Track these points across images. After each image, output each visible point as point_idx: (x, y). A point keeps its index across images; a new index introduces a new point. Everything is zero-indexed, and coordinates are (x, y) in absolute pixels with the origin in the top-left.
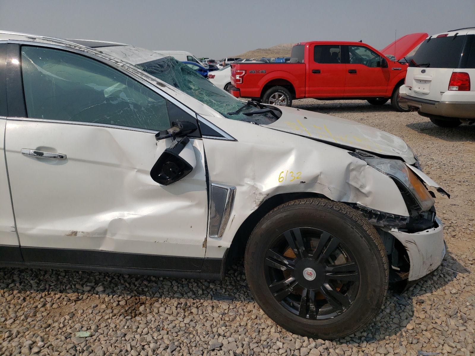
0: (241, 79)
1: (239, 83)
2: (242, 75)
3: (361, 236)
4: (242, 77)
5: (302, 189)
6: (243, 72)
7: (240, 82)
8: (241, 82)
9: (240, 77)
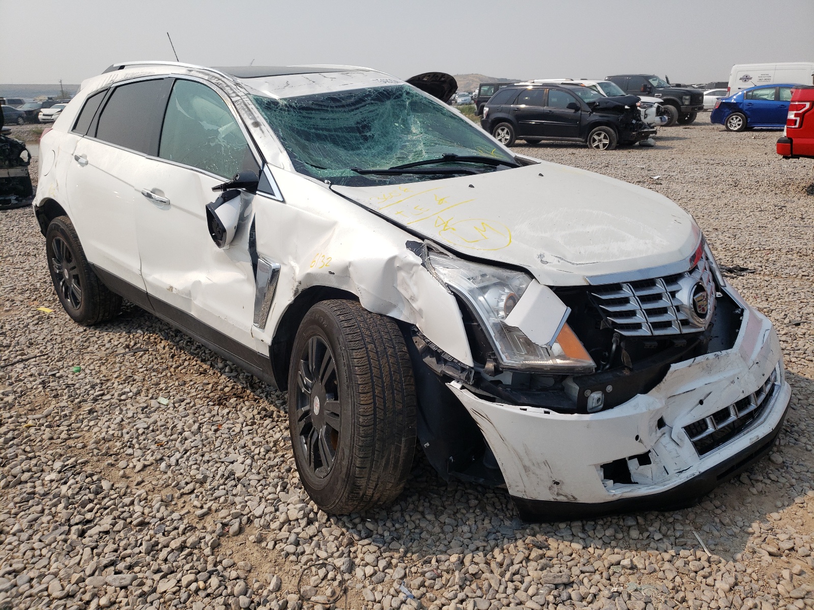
0: (798, 119)
1: (793, 127)
2: (800, 112)
3: (344, 363)
4: (802, 116)
5: (333, 283)
6: (805, 106)
7: (795, 124)
8: (797, 126)
9: (796, 115)
